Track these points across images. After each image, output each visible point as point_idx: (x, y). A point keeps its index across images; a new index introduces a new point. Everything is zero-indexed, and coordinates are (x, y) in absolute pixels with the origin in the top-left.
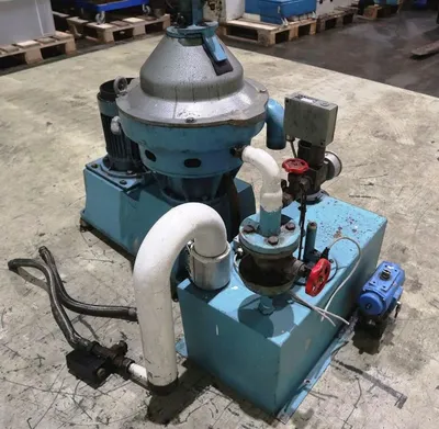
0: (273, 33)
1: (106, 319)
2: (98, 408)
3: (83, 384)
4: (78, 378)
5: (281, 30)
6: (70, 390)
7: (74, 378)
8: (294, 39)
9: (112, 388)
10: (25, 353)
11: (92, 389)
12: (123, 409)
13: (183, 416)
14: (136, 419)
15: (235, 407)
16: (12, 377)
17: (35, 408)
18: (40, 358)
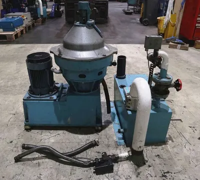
0: (14, 35)
1: (85, 152)
2: (122, 176)
3: (107, 175)
4: (103, 174)
5: (15, 33)
7: (101, 175)
8: (20, 36)
9: (117, 168)
11: (112, 173)
12: (129, 171)
13: (146, 159)
14: (136, 170)
15: (154, 147)
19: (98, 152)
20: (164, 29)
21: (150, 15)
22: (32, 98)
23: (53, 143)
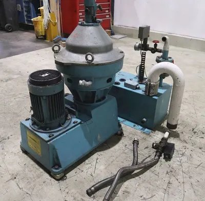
2: (181, 150)
6: (178, 159)
10: (167, 180)
14: (180, 140)
16: (181, 180)
17: (190, 168)
18: (167, 173)
19: (147, 148)
20: (43, 31)
21: (11, 19)
22: (55, 134)
23: (106, 168)
